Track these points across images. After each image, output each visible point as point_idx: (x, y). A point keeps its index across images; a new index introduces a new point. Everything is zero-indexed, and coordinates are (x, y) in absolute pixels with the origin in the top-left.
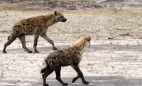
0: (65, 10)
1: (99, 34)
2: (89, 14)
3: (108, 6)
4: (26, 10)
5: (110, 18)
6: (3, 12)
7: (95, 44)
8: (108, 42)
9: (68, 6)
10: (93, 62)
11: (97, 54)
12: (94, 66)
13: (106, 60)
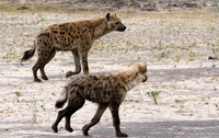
0: (137, 10)
1: (194, 50)
2: (178, 18)
3: (209, 4)
4: (74, 11)
5: (213, 24)
6: (36, 15)
7: (188, 67)
8: (209, 64)
9: (142, 5)
10: (185, 97)
11: (191, 83)
12: (186, 104)
13: (206, 93)
